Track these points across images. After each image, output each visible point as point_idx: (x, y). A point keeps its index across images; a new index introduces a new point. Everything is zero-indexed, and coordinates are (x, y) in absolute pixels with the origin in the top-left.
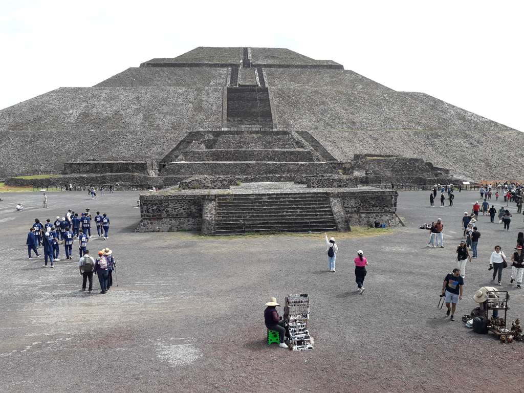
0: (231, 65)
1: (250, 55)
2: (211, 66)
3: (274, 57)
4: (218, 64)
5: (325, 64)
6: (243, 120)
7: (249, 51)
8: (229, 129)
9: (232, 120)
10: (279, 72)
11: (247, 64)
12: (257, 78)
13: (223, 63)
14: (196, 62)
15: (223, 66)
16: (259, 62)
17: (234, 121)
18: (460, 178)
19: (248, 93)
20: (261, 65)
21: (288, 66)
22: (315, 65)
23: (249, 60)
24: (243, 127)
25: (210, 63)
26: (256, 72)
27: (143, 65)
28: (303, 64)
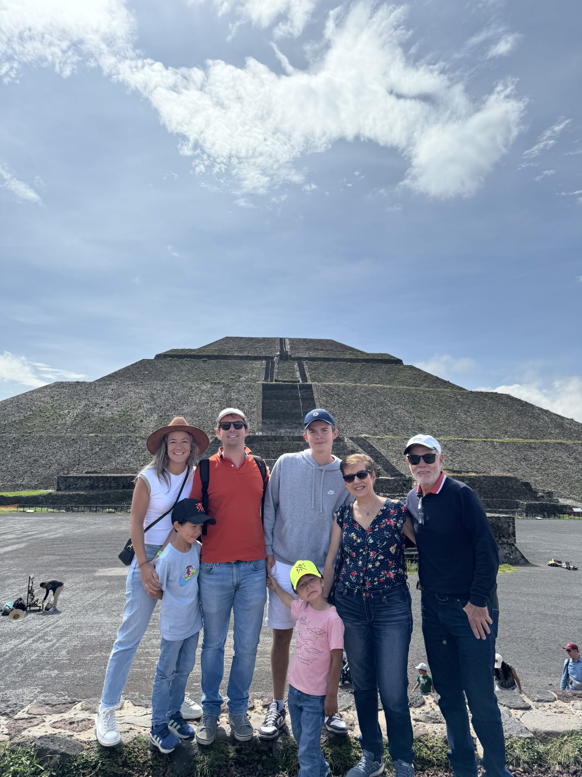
0: (265, 358)
1: (288, 347)
2: (241, 358)
3: (317, 349)
4: (250, 356)
5: (380, 358)
6: (283, 423)
7: (287, 342)
8: (265, 434)
9: (268, 423)
10: (325, 367)
11: (284, 357)
12: (298, 374)
13: (256, 355)
14: (223, 354)
15: (256, 358)
16: (301, 355)
17: (271, 423)
18: (568, 502)
19: (288, 390)
20: (302, 358)
21: (335, 360)
22: (367, 359)
23: (287, 352)
24: (282, 431)
25: (240, 355)
26: (296, 366)
27: (158, 357)
28: (353, 357)
